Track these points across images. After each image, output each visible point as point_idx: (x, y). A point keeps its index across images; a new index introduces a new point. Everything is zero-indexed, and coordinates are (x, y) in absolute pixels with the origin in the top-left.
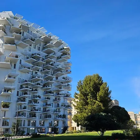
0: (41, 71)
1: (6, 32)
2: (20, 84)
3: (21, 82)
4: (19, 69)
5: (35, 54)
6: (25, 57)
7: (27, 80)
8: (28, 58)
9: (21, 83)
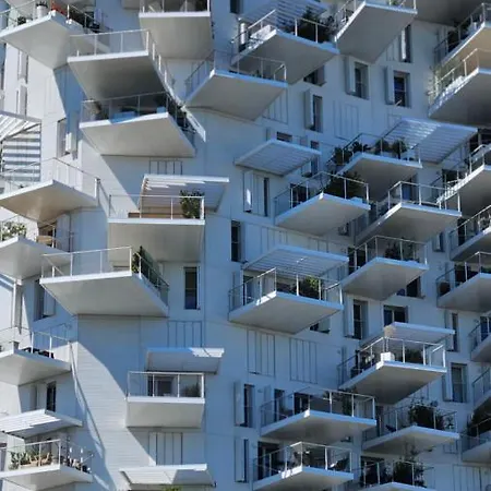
0: (444, 289)
1: (97, 19)
2: (254, 437)
3: (257, 417)
4: (234, 305)
5: (358, 148)
6: (276, 187)
7: (316, 391)
8: (301, 195)
9: (265, 424)
